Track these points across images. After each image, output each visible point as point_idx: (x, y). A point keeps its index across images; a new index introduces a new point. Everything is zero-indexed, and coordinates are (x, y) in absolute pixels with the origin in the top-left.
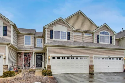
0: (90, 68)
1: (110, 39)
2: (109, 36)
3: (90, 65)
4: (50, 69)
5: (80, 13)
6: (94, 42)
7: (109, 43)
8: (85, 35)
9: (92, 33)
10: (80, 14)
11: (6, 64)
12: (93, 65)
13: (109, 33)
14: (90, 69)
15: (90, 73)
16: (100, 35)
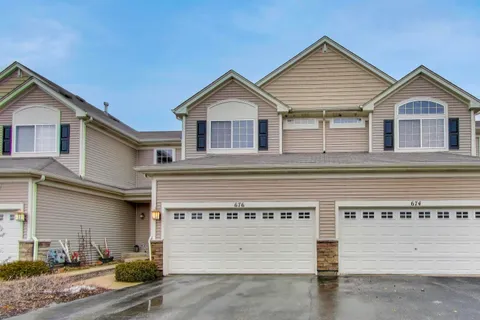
0: (320, 253)
1: (451, 132)
2: (445, 116)
3: (319, 242)
4: (161, 255)
5: (325, 48)
6: (370, 151)
7: (445, 148)
8: (334, 124)
9: (359, 113)
10: (325, 50)
11: (28, 239)
12: (334, 244)
13: (445, 106)
14: (322, 260)
15: (322, 274)
16: (398, 117)
